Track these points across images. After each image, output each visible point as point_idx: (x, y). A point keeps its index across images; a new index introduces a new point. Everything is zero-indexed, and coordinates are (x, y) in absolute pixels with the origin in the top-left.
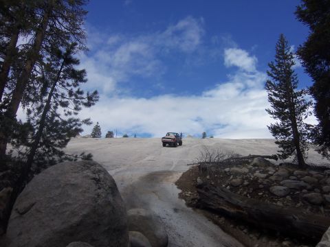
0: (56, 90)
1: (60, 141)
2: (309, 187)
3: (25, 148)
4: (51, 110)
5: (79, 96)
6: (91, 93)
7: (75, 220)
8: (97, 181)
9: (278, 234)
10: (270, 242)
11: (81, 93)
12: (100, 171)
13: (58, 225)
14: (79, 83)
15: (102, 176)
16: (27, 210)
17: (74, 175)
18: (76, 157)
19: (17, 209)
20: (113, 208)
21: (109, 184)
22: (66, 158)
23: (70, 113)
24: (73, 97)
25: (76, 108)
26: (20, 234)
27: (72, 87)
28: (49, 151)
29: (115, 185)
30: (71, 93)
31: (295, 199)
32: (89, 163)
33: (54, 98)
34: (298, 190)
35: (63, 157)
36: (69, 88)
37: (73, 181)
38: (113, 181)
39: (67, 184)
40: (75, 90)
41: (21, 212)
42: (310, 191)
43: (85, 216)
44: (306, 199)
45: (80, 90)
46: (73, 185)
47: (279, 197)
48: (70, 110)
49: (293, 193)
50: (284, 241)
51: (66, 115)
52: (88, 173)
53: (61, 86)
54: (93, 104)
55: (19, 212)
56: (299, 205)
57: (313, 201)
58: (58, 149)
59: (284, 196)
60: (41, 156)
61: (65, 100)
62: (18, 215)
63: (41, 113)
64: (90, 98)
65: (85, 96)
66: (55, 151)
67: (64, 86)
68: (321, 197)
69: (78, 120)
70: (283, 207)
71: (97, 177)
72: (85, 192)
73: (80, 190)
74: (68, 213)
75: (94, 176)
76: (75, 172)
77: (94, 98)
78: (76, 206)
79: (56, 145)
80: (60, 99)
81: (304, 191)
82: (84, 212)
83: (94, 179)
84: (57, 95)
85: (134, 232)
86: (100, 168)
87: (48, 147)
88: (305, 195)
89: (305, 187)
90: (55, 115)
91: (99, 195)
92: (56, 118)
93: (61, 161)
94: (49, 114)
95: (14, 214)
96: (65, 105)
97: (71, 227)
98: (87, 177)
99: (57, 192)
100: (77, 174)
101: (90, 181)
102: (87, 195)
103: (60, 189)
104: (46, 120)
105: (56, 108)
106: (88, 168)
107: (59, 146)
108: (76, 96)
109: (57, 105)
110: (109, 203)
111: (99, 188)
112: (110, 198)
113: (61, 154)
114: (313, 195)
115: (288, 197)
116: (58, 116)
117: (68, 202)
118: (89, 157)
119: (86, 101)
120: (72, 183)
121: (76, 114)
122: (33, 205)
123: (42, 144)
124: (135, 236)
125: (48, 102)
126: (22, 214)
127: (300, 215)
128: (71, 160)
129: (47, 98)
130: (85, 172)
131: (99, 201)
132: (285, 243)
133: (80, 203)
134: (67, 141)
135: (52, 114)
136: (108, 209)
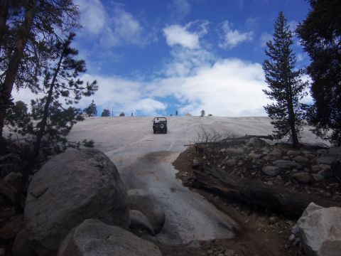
0: (56, 80)
1: (63, 129)
2: (299, 166)
3: (31, 136)
4: (54, 101)
5: (79, 86)
6: (91, 82)
7: (85, 201)
8: (101, 168)
9: (266, 211)
10: (259, 218)
11: (81, 83)
12: (103, 159)
13: (70, 205)
14: (78, 73)
15: (105, 163)
16: (42, 194)
17: (80, 163)
18: (79, 143)
19: (32, 193)
20: (116, 191)
21: (111, 170)
22: (70, 146)
24: (73, 87)
25: (77, 98)
26: (38, 214)
27: (73, 78)
28: (53, 138)
29: (117, 171)
30: (71, 83)
31: (285, 178)
32: (92, 151)
33: (56, 88)
34: (288, 170)
35: (67, 144)
36: (70, 79)
37: (80, 168)
38: (115, 167)
39: (75, 171)
40: (75, 80)
41: (36, 195)
42: (300, 170)
43: (93, 198)
44: (295, 178)
45: (80, 80)
46: (80, 172)
47: (269, 177)
48: (71, 99)
49: (282, 172)
50: (271, 216)
51: (67, 104)
52: (92, 160)
53: (61, 76)
54: (93, 93)
55: (34, 196)
56: (288, 183)
57: (301, 180)
58: (62, 136)
59: (275, 176)
60: (46, 144)
61: (66, 90)
62: (33, 198)
63: (44, 104)
64: (89, 88)
65: (84, 85)
66: (58, 138)
67: (64, 76)
68: (308, 176)
69: (79, 110)
70: (271, 186)
71: (101, 164)
72: (91, 178)
73: (87, 176)
74: (78, 196)
75: (97, 163)
76: (81, 160)
77: (93, 88)
78: (84, 190)
79: (59, 133)
80: (61, 89)
81: (294, 170)
82: (92, 196)
83: (99, 166)
84: (58, 85)
85: (133, 211)
86: (103, 156)
87: (51, 134)
88: (294, 175)
89: (295, 167)
90: (57, 104)
91: (103, 180)
92: (59, 108)
93: (65, 148)
94: (52, 104)
95: (29, 198)
96: (65, 94)
97: (82, 207)
98: (92, 164)
99: (67, 178)
100: (83, 162)
101: (95, 168)
102: (93, 180)
103: (69, 176)
104: (49, 111)
105: (57, 97)
106: (92, 156)
107: (61, 134)
108: (76, 86)
109: (58, 94)
110: (112, 187)
111: (103, 174)
112: (113, 183)
113: (65, 141)
114: (303, 175)
115: (279, 176)
116: (60, 105)
117: (77, 186)
118: (90, 144)
119: (85, 91)
120: (79, 170)
121: (76, 103)
122: (46, 190)
123: (46, 132)
124: (135, 215)
125: (50, 92)
126: (37, 197)
127: (286, 193)
128: (74, 147)
129: (49, 89)
130: (90, 160)
131: (104, 186)
132: (272, 219)
133: (87, 187)
134: (70, 128)
135: (55, 104)
136: (112, 192)
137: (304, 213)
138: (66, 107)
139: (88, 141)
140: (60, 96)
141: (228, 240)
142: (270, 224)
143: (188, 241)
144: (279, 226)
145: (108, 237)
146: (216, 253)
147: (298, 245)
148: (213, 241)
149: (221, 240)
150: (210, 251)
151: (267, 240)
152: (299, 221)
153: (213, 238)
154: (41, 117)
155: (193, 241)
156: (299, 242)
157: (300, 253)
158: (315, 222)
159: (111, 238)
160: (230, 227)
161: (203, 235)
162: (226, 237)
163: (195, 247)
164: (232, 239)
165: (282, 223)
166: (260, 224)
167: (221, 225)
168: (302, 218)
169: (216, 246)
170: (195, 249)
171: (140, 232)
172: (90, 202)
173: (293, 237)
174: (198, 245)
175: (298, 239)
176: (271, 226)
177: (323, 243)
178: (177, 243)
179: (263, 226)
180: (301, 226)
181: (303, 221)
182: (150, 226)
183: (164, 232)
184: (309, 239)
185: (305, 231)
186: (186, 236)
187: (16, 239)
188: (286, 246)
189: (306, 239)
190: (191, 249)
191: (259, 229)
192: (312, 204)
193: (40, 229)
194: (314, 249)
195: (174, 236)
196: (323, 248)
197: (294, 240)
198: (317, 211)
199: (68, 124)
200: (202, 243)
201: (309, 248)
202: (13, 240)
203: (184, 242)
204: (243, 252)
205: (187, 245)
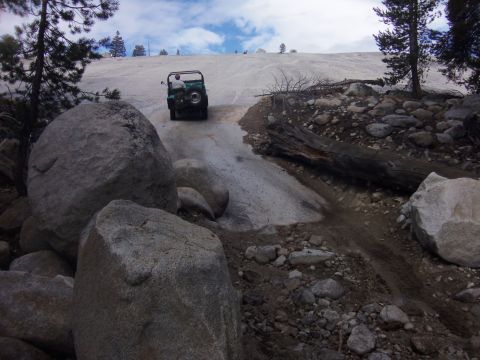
1: (71, 72)
2: (419, 123)
3: (24, 84)
4: (51, 27)
5: (88, 2)
7: (111, 176)
8: (132, 128)
9: (369, 184)
10: (358, 195)
12: (133, 115)
13: (90, 182)
15: (136, 121)
16: (48, 167)
17: (100, 121)
18: (97, 94)
19: (35, 167)
20: (155, 160)
21: (146, 131)
22: (84, 98)
23: (78, 30)
24: (79, 5)
25: (87, 23)
26: (46, 195)
28: (58, 87)
29: (155, 132)
31: (398, 140)
32: (117, 105)
33: (51, 7)
34: (403, 128)
35: (79, 95)
37: (100, 130)
38: (152, 127)
39: (93, 134)
41: (41, 169)
42: (419, 128)
43: (120, 171)
44: (412, 140)
46: (101, 134)
47: (376, 138)
48: (78, 26)
49: (395, 133)
50: (375, 192)
51: (73, 33)
52: (117, 118)
54: (111, 15)
55: (38, 170)
56: (401, 147)
57: (419, 142)
58: (70, 84)
59: (384, 137)
60: (49, 96)
61: (68, 9)
62: (36, 173)
63: (37, 33)
64: (104, 6)
65: (96, 2)
66: (65, 86)
68: (430, 137)
69: (92, 41)
70: (378, 151)
71: (131, 123)
72: (118, 143)
73: (112, 141)
74: (100, 169)
75: (126, 122)
76: (101, 118)
77: (110, 6)
78: (109, 160)
79: (65, 79)
80: (59, 8)
81: (412, 129)
82: (120, 167)
83: (127, 126)
84: (54, 1)
85: (184, 189)
86: (133, 111)
87: (55, 81)
88: (411, 135)
89: (412, 124)
90: (57, 34)
91: (136, 146)
92: (60, 39)
93: (77, 102)
94: (48, 34)
95: (32, 173)
96: (68, 17)
97: (108, 185)
98: (117, 123)
99: (83, 144)
100: (104, 121)
101: (122, 129)
102: (121, 146)
103: (86, 141)
104: (46, 44)
105: (55, 22)
106: (117, 111)
107: (70, 80)
108: (83, 2)
109: (57, 17)
110: (149, 155)
111: (135, 137)
112: (151, 149)
113: (75, 91)
114: (423, 135)
115: (389, 138)
116: (61, 35)
117: (98, 155)
118: (115, 95)
119: (99, 10)
120: (99, 132)
121: (87, 31)
122: (54, 161)
123: (46, 79)
124: (186, 193)
125: (43, 14)
126: (43, 172)
127: (397, 160)
128: (91, 100)
129: (40, 8)
130: (114, 117)
131: (137, 153)
132: (375, 195)
133: (113, 156)
134: (81, 72)
135: (53, 33)
136: (150, 162)
137: (420, 187)
138: (75, 38)
139: (111, 90)
140: (60, 20)
141: (312, 223)
142: (372, 202)
143: (261, 226)
144: (385, 204)
145: (145, 223)
146: (298, 240)
147: (408, 228)
148: (295, 226)
149: (305, 225)
150: (290, 239)
151: (367, 223)
152: (413, 198)
153: (295, 222)
154: (35, 55)
155: (266, 226)
156: (409, 225)
157: (410, 238)
158: (435, 199)
159: (149, 224)
160: (318, 207)
161: (281, 219)
162: (311, 220)
163: (270, 233)
164: (320, 222)
165: (389, 200)
166: (359, 203)
167: (305, 204)
168: (417, 193)
169: (297, 231)
170: (271, 235)
171: (196, 216)
172: (118, 178)
173: (402, 217)
174: (274, 231)
175: (408, 221)
176: (374, 204)
177: (443, 225)
178: (245, 228)
179: (363, 204)
180: (414, 204)
181: (418, 197)
182: (207, 207)
183: (228, 215)
184: (423, 220)
185: (420, 210)
186: (258, 221)
187: (23, 229)
188: (392, 230)
189: (420, 220)
190: (264, 236)
191: (357, 209)
192: (433, 174)
193: (52, 214)
194: (429, 233)
195: (241, 220)
196: (443, 233)
197: (403, 222)
198: (438, 184)
199: (79, 65)
200: (280, 228)
201: (422, 232)
202: (18, 230)
203: (255, 228)
204: (334, 239)
205: (260, 231)
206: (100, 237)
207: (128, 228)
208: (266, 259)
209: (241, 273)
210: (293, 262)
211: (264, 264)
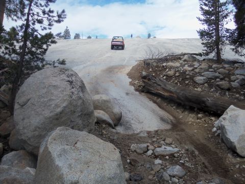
0: (32, 10)
1: (41, 50)
2: (222, 77)
4: (31, 27)
5: (51, 14)
6: (60, 12)
7: (59, 110)
8: (71, 82)
9: (196, 110)
10: (190, 115)
11: (52, 12)
12: (72, 75)
13: (47, 113)
14: (49, 3)
15: (74, 78)
16: (25, 103)
17: (54, 78)
18: (54, 62)
19: (18, 103)
20: (83, 101)
21: (79, 84)
22: (47, 64)
23: (45, 28)
24: (46, 16)
25: (50, 25)
26: (23, 119)
27: (45, 7)
28: (33, 58)
29: (84, 84)
30: (44, 12)
31: (211, 86)
32: (64, 69)
33: (32, 16)
34: (213, 79)
35: (44, 63)
36: (42, 8)
37: (54, 83)
38: (82, 82)
39: (50, 86)
40: (47, 10)
41: (21, 104)
42: (222, 79)
43: (65, 107)
44: (218, 86)
45: (51, 10)
46: (54, 86)
47: (199, 84)
48: (45, 26)
49: (209, 82)
51: (43, 30)
52: (64, 77)
53: (35, 6)
54: (63, 21)
56: (212, 90)
57: (222, 87)
58: (40, 56)
59: (203, 84)
60: (28, 62)
61: (40, 18)
62: (19, 106)
63: (24, 30)
64: (59, 16)
65: (55, 14)
66: (37, 58)
67: (37, 6)
68: (228, 85)
70: (200, 92)
71: (71, 80)
72: (63, 91)
73: (60, 90)
74: (53, 105)
75: (68, 79)
76: (55, 77)
77: (62, 16)
78: (58, 101)
79: (38, 54)
81: (218, 80)
82: (64, 105)
83: (69, 81)
84: (33, 14)
86: (72, 73)
87: (32, 55)
88: (218, 83)
89: (218, 77)
90: (34, 30)
91: (73, 93)
92: (36, 33)
93: (43, 66)
94: (30, 30)
95: (16, 106)
96: (40, 22)
97: (57, 115)
98: (64, 79)
99: (44, 91)
100: (56, 78)
101: (66, 83)
102: (65, 93)
103: (46, 89)
105: (34, 24)
106: (64, 73)
107: (40, 54)
108: (48, 14)
110: (80, 98)
111: (73, 88)
112: (81, 94)
113: (43, 60)
114: (225, 84)
115: (206, 84)
116: (36, 31)
117: (52, 98)
118: (63, 62)
119: (56, 19)
120: (54, 85)
121: (50, 29)
122: (29, 100)
123: (28, 53)
125: (27, 20)
126: (22, 106)
127: (212, 97)
128: (50, 64)
129: (26, 17)
130: (62, 76)
131: (74, 97)
132: (200, 115)
133: (60, 99)
134: (46, 50)
135: (32, 30)
136: (80, 102)
137: (225, 113)
138: (44, 33)
139: (61, 60)
140: (36, 23)
141: (166, 130)
142: (198, 119)
143: (139, 131)
144: (205, 121)
145: (76, 143)
146: (159, 140)
147: (218, 135)
148: (157, 131)
149: (162, 131)
150: (154, 139)
151: (195, 131)
152: (221, 118)
153: (157, 129)
154: (22, 41)
155: (142, 131)
156: (219, 134)
157: (220, 141)
158: (234, 120)
160: (169, 121)
161: (149, 127)
162: (165, 128)
163: (143, 135)
164: (170, 130)
165: (207, 119)
166: (191, 119)
167: (163, 119)
168: (223, 116)
169: (158, 135)
170: (144, 137)
171: (104, 126)
172: (63, 111)
173: (215, 129)
174: (146, 135)
175: (219, 132)
176: (199, 120)
177: (240, 137)
178: (130, 132)
179: (193, 120)
180: (222, 123)
181: (224, 119)
182: (111, 122)
183: (121, 125)
184: (228, 133)
185: (226, 127)
186: (137, 128)
187: (11, 135)
188: (210, 136)
189: (226, 132)
190: (141, 137)
191: (190, 123)
192: (232, 106)
193: (26, 131)
194: (232, 140)
195: (128, 128)
196: (239, 140)
197: (216, 132)
199: (45, 46)
200: (149, 133)
201: (227, 139)
202: (9, 135)
203: (136, 132)
204: (177, 139)
205: (138, 134)
206: (50, 153)
207: (66, 147)
208: (142, 152)
209: (128, 161)
210: (156, 154)
211: (141, 154)
